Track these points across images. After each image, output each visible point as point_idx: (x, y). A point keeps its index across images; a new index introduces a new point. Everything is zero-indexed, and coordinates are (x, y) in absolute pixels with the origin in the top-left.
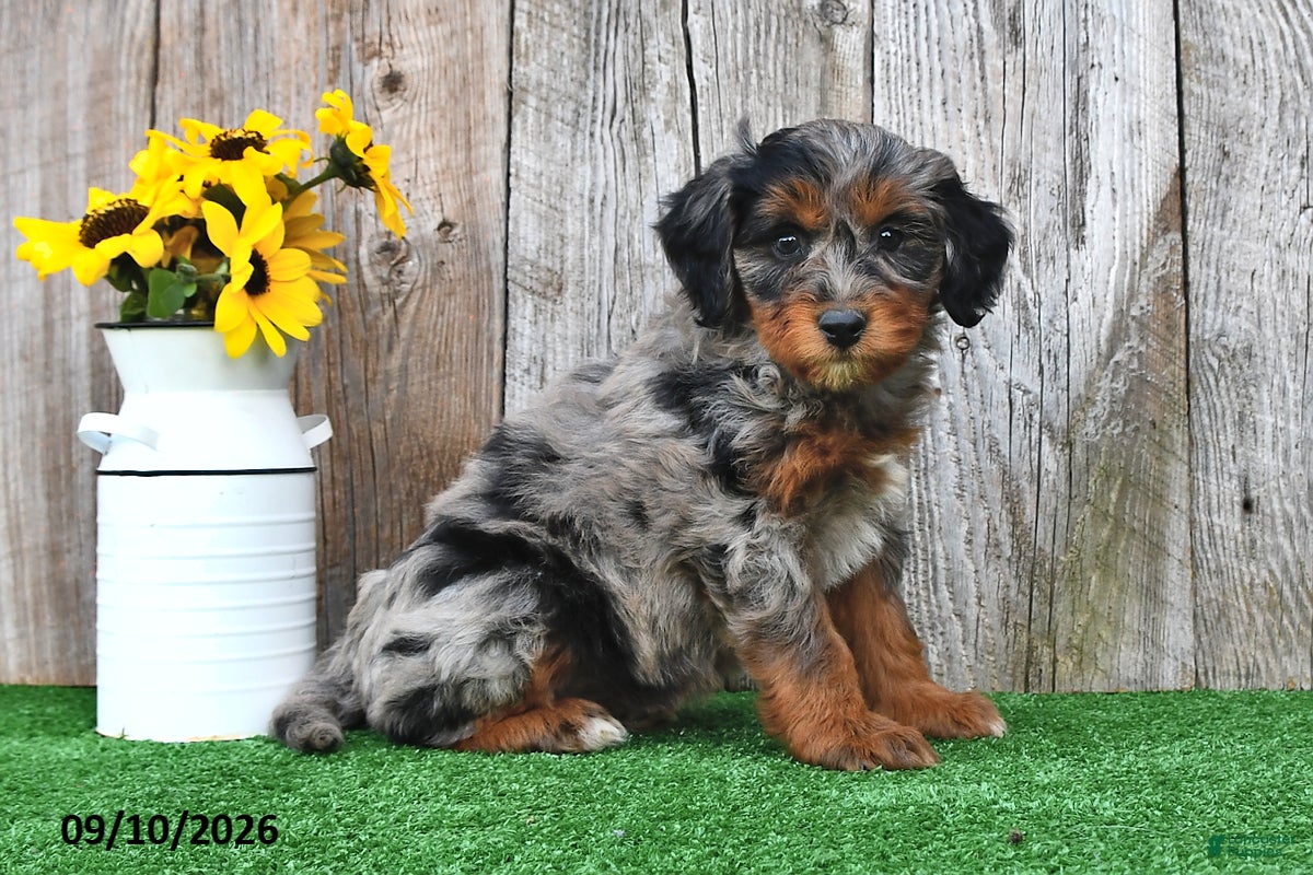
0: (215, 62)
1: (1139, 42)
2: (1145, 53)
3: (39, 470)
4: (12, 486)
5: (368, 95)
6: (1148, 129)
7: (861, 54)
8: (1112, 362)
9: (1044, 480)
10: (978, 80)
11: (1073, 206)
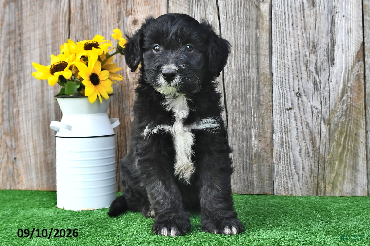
0: (86, 17)
1: (351, 5)
2: (352, 8)
3: (41, 132)
4: (34, 136)
5: (128, 26)
6: (353, 31)
7: (268, 11)
8: (342, 100)
9: (322, 134)
10: (302, 18)
11: (331, 54)
